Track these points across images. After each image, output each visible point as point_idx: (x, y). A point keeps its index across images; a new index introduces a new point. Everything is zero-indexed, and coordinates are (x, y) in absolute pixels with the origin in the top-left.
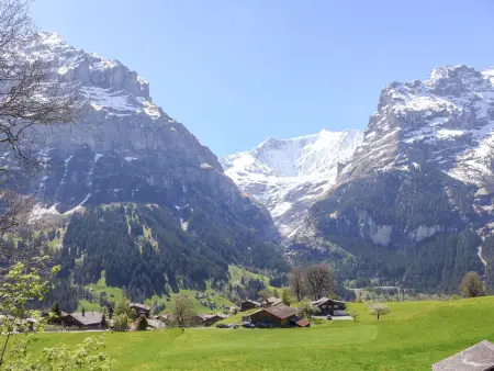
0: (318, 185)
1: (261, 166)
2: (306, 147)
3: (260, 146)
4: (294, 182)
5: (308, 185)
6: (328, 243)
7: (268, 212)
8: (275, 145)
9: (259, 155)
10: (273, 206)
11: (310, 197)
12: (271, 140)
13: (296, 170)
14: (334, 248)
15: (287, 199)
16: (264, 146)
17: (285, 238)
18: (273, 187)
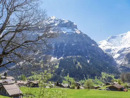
0: (128, 48)
1: (109, 44)
2: (123, 37)
3: (109, 38)
4: (120, 48)
5: (125, 49)
7: (112, 57)
8: (113, 37)
9: (108, 41)
10: (114, 55)
11: (126, 52)
12: (112, 36)
13: (120, 44)
15: (118, 53)
16: (110, 38)
17: (118, 64)
18: (113, 50)
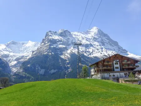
0: (26, 57)
1: (8, 49)
2: (24, 45)
3: (8, 43)
4: (19, 55)
5: (23, 57)
6: (26, 74)
7: (8, 64)
8: (14, 43)
9: (8, 46)
10: (11, 62)
11: (23, 60)
12: (12, 42)
13: (19, 51)
14: (28, 75)
15: (15, 60)
16: (10, 43)
17: (13, 72)
18: (12, 56)
